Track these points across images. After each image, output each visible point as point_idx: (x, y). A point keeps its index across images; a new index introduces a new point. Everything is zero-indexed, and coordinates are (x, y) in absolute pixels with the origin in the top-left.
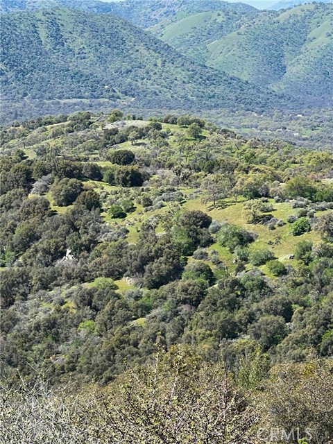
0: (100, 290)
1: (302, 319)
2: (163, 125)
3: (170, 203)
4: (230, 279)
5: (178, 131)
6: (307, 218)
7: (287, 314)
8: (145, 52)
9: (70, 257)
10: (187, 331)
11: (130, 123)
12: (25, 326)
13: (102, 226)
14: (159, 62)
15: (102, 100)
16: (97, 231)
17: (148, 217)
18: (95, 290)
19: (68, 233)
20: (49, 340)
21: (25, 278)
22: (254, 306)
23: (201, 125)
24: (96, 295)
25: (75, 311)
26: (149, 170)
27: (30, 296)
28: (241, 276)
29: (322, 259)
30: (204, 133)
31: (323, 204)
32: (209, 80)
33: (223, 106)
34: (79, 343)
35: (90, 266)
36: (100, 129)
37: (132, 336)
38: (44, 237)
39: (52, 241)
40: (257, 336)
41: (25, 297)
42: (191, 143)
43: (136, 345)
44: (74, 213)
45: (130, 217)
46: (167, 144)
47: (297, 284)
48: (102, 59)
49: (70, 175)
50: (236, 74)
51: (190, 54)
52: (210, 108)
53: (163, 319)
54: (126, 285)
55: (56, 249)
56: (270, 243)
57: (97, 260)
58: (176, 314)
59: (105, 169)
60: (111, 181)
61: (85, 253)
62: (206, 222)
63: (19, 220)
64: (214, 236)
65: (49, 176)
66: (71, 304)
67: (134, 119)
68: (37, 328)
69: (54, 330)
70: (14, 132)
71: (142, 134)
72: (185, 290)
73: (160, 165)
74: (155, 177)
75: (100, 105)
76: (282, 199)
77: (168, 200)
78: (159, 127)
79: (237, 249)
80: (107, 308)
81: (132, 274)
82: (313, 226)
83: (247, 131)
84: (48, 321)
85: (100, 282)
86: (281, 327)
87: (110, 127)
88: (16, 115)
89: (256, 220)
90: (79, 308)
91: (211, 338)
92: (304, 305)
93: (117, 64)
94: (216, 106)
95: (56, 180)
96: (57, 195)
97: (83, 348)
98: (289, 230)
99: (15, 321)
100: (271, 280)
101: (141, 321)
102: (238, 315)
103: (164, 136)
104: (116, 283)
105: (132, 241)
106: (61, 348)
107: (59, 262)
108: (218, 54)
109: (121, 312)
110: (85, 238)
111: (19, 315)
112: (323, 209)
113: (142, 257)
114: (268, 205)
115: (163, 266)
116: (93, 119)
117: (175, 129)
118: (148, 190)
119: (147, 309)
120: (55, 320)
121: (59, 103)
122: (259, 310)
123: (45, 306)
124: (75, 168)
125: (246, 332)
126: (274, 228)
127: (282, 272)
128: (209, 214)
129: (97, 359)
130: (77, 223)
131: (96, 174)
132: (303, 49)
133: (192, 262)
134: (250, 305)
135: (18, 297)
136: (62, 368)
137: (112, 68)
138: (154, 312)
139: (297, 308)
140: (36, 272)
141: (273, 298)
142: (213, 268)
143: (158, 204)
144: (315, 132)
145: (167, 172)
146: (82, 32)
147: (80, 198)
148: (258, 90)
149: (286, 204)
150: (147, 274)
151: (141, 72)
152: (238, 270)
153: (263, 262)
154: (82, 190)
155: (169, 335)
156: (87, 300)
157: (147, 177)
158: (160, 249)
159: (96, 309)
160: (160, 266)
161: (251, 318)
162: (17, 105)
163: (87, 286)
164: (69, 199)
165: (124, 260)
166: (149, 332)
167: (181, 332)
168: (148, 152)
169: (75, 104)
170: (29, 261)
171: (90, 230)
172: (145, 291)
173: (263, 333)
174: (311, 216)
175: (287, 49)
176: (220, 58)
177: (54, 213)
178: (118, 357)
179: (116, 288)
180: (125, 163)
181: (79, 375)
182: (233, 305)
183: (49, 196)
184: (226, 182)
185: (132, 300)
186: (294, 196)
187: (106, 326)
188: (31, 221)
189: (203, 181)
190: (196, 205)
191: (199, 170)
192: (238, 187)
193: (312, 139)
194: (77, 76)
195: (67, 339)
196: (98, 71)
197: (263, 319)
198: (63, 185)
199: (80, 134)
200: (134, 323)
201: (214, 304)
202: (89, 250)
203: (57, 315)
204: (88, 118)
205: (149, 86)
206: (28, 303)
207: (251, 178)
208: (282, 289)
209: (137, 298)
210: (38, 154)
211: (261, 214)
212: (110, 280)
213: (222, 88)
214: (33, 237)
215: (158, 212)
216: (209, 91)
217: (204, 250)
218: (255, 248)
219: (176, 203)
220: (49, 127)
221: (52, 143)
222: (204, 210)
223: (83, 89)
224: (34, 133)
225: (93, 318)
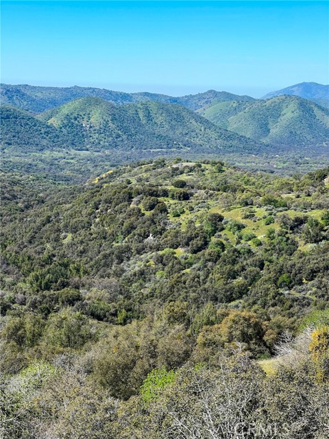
0: (167, 255)
1: (268, 269)
2: (203, 165)
3: (202, 209)
4: (232, 248)
5: (210, 168)
6: (273, 216)
7: (262, 266)
8: (195, 124)
9: (152, 238)
10: (210, 276)
11: (185, 164)
12: (128, 274)
13: (168, 221)
14: (203, 129)
15: (172, 149)
16: (165, 224)
17: (191, 216)
18: (164, 255)
19: (151, 225)
20: (141, 281)
21: (128, 249)
22: (245, 263)
23: (222, 165)
24: (164, 257)
25: (154, 266)
26: (193, 191)
27: (132, 258)
28: (238, 247)
29: (280, 238)
30: (224, 168)
31: (280, 209)
32: (230, 137)
33: (237, 151)
34: (156, 282)
35: (161, 242)
36: (169, 167)
37: (183, 279)
38: (138, 227)
39: (142, 230)
40: (246, 278)
41: (128, 259)
42: (217, 174)
43: (185, 283)
44: (153, 215)
45: (182, 217)
46: (204, 175)
47: (267, 250)
48: (172, 128)
49: (152, 195)
50: (243, 134)
51: (219, 124)
52: (230, 152)
53: (199, 270)
54: (180, 252)
55: (145, 233)
56: (254, 229)
57: (165, 239)
58: (206, 266)
59: (170, 191)
60: (173, 197)
61: (159, 236)
62: (221, 219)
63: (125, 219)
64: (225, 226)
65: (141, 195)
66: (152, 262)
67: (187, 161)
68: (135, 275)
69: (143, 276)
70: (125, 169)
71: (191, 170)
72: (210, 254)
73: (199, 188)
74: (196, 195)
75: (172, 152)
76: (260, 206)
77: (202, 207)
78: (200, 166)
79: (237, 233)
80: (170, 264)
81: (183, 247)
82: (276, 220)
83: (249, 164)
84: (140, 271)
85: (167, 251)
86: (258, 273)
87: (175, 166)
88: (128, 158)
89: (246, 217)
90: (156, 264)
91: (223, 279)
92: (271, 261)
93: (180, 130)
94: (233, 152)
95: (144, 198)
96: (145, 206)
97: (158, 285)
98: (263, 222)
99: (123, 271)
100: (254, 249)
101: (188, 271)
102: (237, 267)
103: (203, 171)
104: (175, 250)
105: (183, 230)
106: (146, 285)
107: (146, 240)
108: (234, 124)
109: (177, 267)
110: (159, 228)
111: (125, 268)
112: (281, 211)
113: (188, 237)
114: (253, 209)
115: (199, 242)
116: (166, 162)
117: (208, 166)
118: (192, 202)
119: (191, 264)
120: (144, 270)
121: (150, 151)
122: (247, 264)
123: (139, 263)
124: (154, 191)
125: (240, 276)
126: (255, 221)
127: (260, 244)
128: (222, 214)
129: (165, 291)
130: (155, 220)
131: (165, 194)
132: (279, 120)
133: (214, 239)
134: (242, 262)
135: (125, 258)
136: (147, 295)
137: (178, 132)
138: (194, 266)
139: (266, 263)
140: (134, 246)
141: (254, 258)
142: (224, 242)
143: (197, 209)
144: (285, 165)
145: (203, 191)
146: (162, 114)
147: (157, 206)
148: (255, 143)
149: (262, 209)
150: (190, 246)
151: (193, 134)
152: (237, 244)
153: (250, 239)
154: (158, 203)
155: (202, 278)
156: (160, 260)
157: (192, 195)
158: (197, 233)
159: (164, 265)
160: (198, 242)
161: (243, 269)
162: (128, 153)
163: (160, 253)
164: (151, 207)
165: (179, 239)
166: (191, 276)
167: (207, 276)
168: (195, 179)
169: (158, 152)
170: (130, 240)
171: (161, 224)
172: (190, 255)
173: (249, 276)
174: (275, 215)
175: (270, 120)
176: (235, 126)
177: (143, 214)
178: (175, 290)
179: (175, 253)
180: (181, 187)
181: (156, 300)
182: (234, 262)
183: (141, 206)
184: (232, 197)
185: (183, 260)
186: (266, 205)
187: (170, 273)
188: (132, 219)
189: (220, 197)
190: (216, 210)
191: (219, 190)
192: (237, 201)
193: (283, 168)
194: (159, 136)
195: (150, 280)
196: (171, 134)
197: (249, 269)
198: (148, 200)
199: (159, 170)
200: (184, 272)
201: (225, 261)
202: (161, 234)
203: (145, 268)
204: (164, 161)
205: (197, 141)
206: (130, 262)
207: (244, 196)
208: (259, 253)
209: (186, 259)
210: (138, 181)
211: (249, 214)
212: (172, 249)
213: (236, 142)
214: (132, 227)
215: (197, 213)
216: (229, 144)
217: (220, 233)
218: (245, 232)
219: (206, 209)
220: (143, 166)
221: (145, 175)
222: (220, 212)
223: (163, 144)
224: (136, 169)
225: (163, 270)
